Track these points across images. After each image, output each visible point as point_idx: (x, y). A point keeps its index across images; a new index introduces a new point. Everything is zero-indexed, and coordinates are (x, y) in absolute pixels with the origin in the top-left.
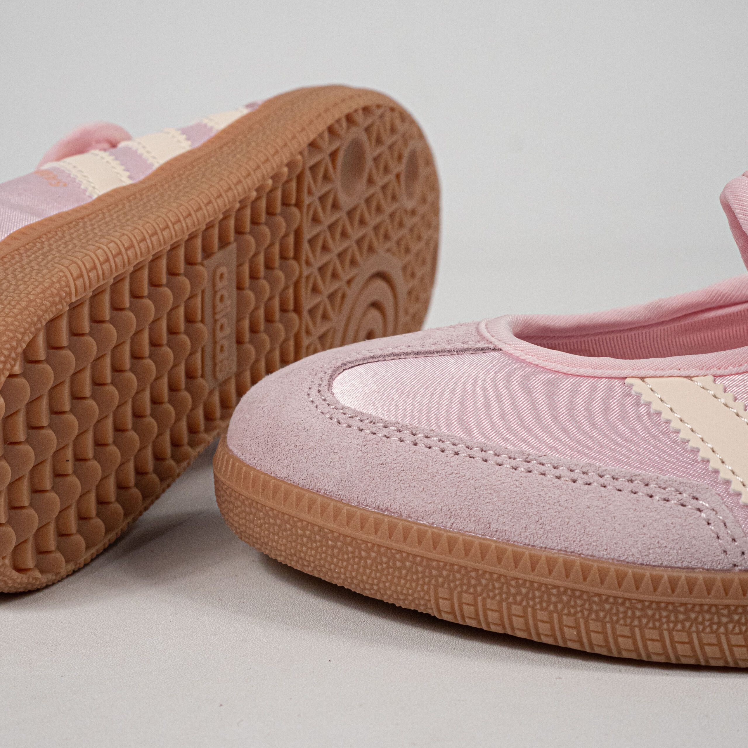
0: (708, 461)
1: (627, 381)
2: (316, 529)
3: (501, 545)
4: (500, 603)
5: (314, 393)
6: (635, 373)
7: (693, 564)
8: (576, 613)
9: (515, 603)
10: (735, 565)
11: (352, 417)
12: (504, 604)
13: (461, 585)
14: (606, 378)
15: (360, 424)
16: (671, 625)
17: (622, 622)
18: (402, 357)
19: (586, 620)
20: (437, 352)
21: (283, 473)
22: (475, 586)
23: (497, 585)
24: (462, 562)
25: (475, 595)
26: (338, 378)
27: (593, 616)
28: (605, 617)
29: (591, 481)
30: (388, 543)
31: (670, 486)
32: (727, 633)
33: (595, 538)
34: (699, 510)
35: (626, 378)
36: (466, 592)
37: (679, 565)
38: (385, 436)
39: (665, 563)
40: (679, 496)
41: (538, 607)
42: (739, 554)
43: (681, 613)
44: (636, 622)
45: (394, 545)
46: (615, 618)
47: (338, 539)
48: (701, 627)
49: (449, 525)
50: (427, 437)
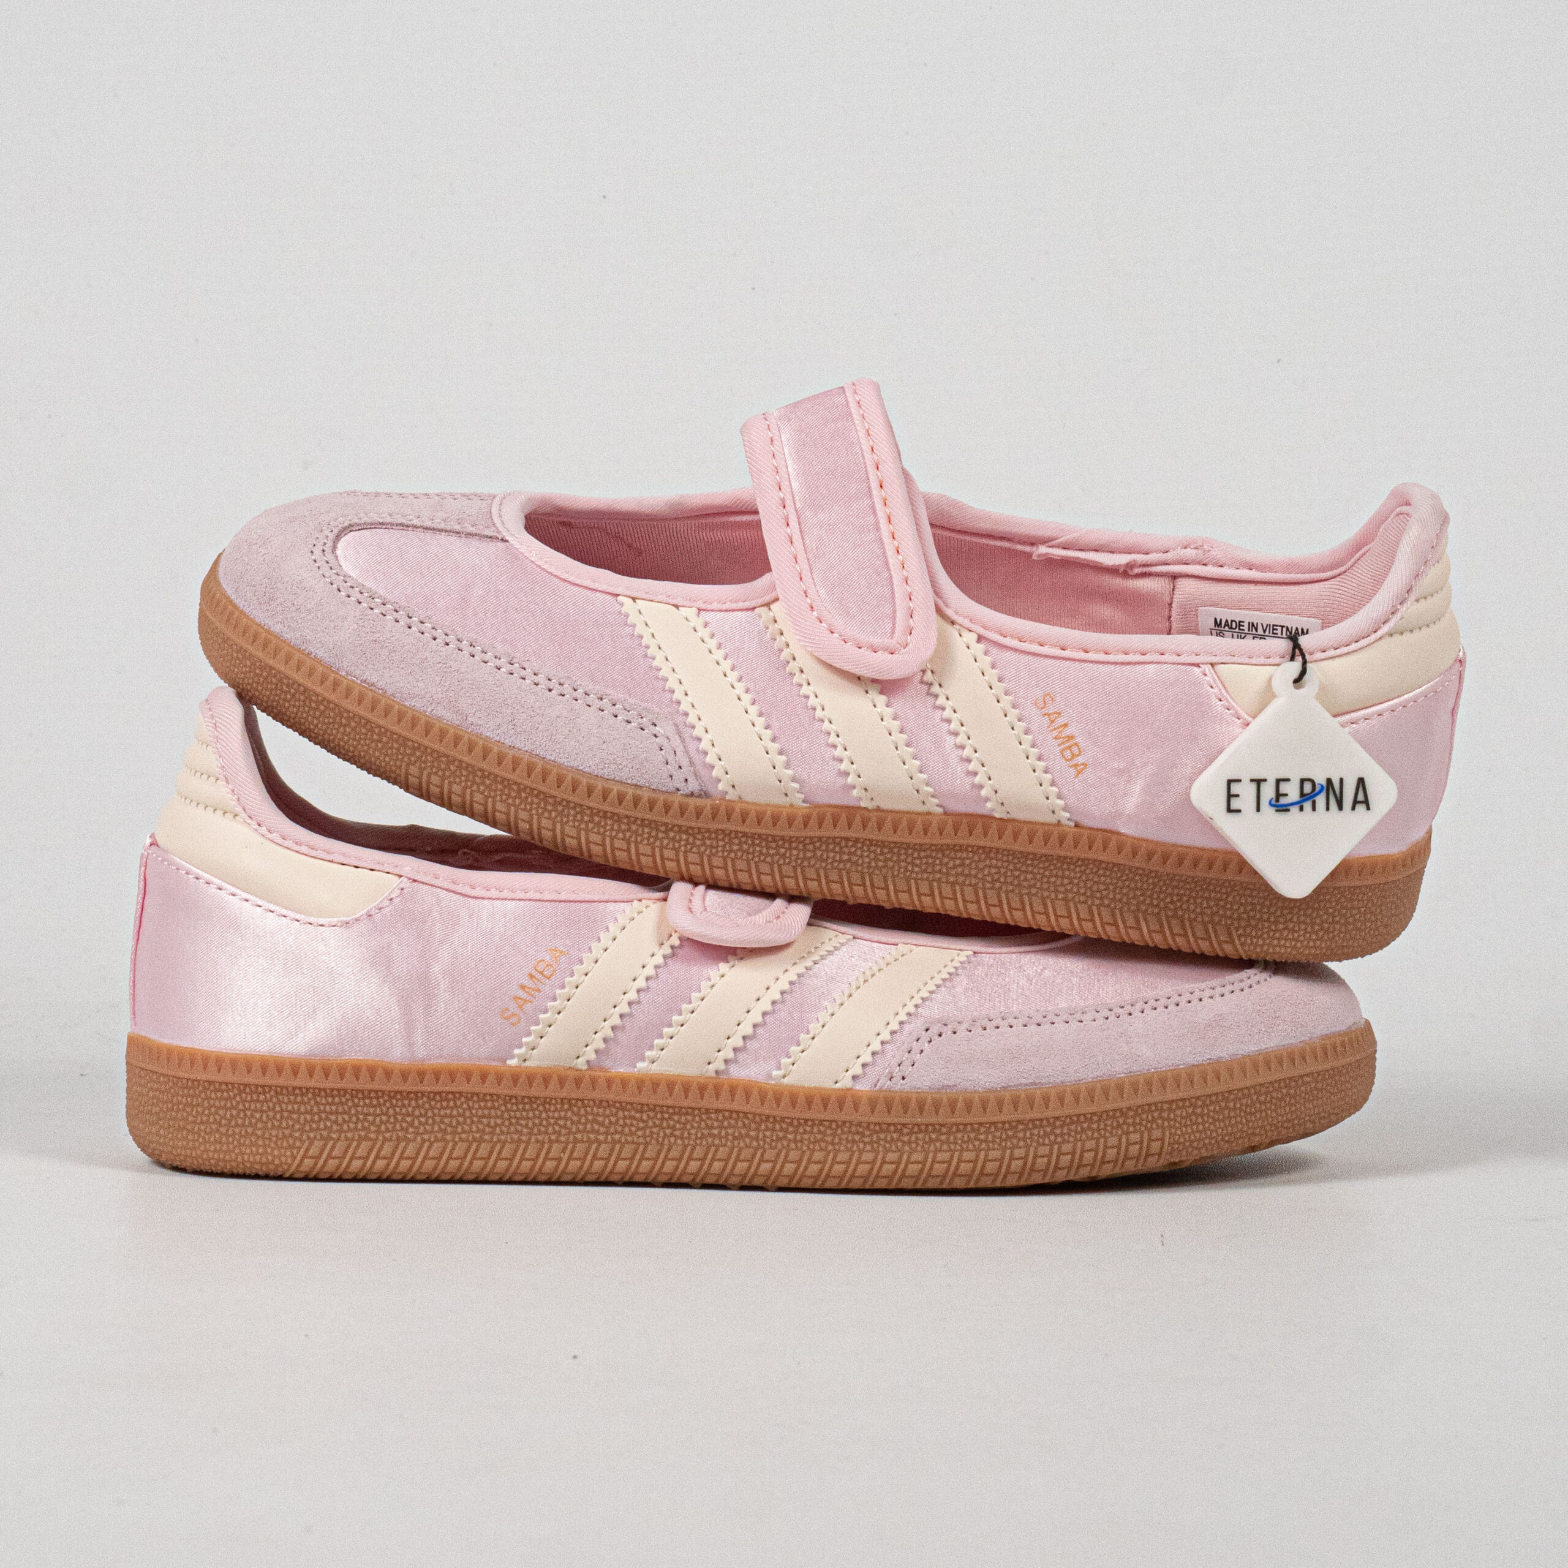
0: (673, 692)
1: (620, 598)
2: (302, 689)
3: (473, 738)
4: (465, 789)
5: (317, 551)
6: (628, 593)
7: (641, 783)
8: (531, 810)
9: (478, 791)
10: (678, 790)
11: (352, 587)
12: (468, 791)
13: (432, 767)
14: (600, 591)
15: (359, 596)
16: (614, 833)
17: (571, 823)
18: (410, 529)
19: (540, 816)
20: (446, 531)
21: (277, 628)
22: (444, 770)
23: (464, 773)
24: (436, 747)
25: (443, 778)
26: (343, 539)
27: (546, 815)
28: (556, 817)
29: (565, 693)
30: (369, 716)
31: (634, 709)
32: (662, 848)
33: (559, 746)
34: (656, 736)
35: (618, 595)
36: (436, 773)
37: (629, 782)
38: (382, 614)
39: (617, 778)
40: (640, 720)
41: (498, 798)
42: (683, 780)
43: (624, 823)
44: (583, 826)
45: (374, 719)
46: (565, 820)
47: (321, 703)
48: (639, 839)
49: (429, 710)
50: (422, 622)
